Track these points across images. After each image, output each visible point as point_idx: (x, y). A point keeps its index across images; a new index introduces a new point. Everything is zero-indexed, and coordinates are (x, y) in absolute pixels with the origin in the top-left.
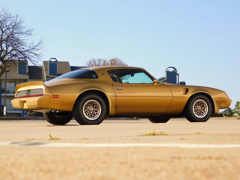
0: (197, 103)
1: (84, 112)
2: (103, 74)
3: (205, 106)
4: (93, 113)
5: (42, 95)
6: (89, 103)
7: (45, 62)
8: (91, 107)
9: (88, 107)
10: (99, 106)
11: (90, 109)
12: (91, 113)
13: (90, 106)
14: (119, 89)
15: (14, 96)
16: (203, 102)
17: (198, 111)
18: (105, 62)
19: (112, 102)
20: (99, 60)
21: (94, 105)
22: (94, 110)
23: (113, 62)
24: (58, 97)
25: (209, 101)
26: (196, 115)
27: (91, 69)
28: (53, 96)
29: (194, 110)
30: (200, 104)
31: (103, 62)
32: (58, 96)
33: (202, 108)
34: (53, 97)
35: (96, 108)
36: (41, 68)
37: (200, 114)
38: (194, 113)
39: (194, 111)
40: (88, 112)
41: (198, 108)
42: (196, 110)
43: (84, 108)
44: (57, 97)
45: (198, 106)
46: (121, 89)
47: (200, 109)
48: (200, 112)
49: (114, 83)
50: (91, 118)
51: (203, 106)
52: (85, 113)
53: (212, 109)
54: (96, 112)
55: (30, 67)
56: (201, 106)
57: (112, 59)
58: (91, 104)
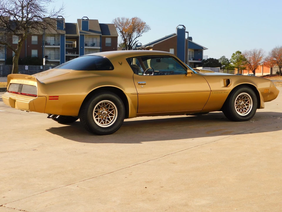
0: (239, 97)
1: (94, 117)
2: (120, 63)
3: (249, 100)
4: (107, 117)
5: (35, 96)
6: (101, 104)
7: (78, 20)
8: (104, 109)
9: (100, 110)
10: (114, 108)
11: (103, 113)
12: (105, 117)
13: (102, 108)
14: (142, 84)
15: (7, 88)
16: (246, 96)
17: (241, 107)
18: (128, 20)
19: (133, 102)
20: (123, 19)
21: (107, 107)
22: (108, 113)
23: (134, 21)
24: (58, 99)
25: (254, 94)
26: (238, 113)
27: (104, 57)
28: (50, 97)
29: (236, 105)
30: (243, 98)
31: (126, 20)
32: (58, 97)
33: (245, 103)
34: (50, 99)
35: (110, 110)
36: (76, 25)
37: (243, 110)
38: (236, 109)
39: (236, 108)
40: (101, 116)
41: (241, 103)
42: (238, 105)
43: (94, 112)
44: (56, 98)
45: (241, 100)
46: (145, 84)
47: (243, 105)
48: (243, 108)
49: (135, 75)
50: (104, 125)
51: (246, 101)
52: (96, 118)
53: (258, 104)
54: (110, 116)
55: (67, 24)
56: (244, 101)
57: (133, 18)
58: (104, 106)
